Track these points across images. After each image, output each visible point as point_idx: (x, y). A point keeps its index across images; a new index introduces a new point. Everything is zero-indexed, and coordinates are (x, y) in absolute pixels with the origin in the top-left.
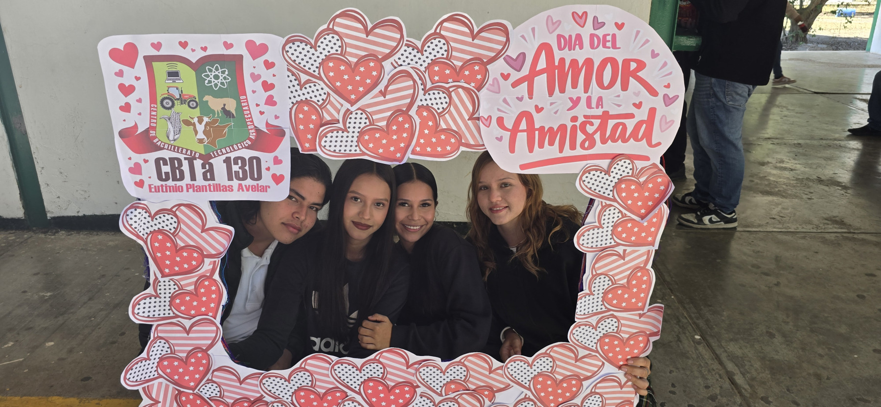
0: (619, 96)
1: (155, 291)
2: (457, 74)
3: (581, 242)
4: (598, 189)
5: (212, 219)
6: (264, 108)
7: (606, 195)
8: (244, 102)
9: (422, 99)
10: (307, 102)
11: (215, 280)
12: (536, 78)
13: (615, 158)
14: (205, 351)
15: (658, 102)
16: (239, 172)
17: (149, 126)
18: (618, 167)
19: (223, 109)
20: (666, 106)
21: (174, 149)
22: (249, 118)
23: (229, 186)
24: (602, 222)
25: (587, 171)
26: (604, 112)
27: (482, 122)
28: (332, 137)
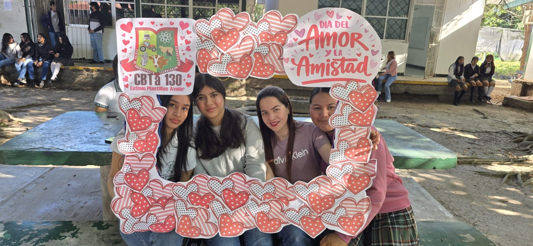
0: (350, 50)
1: (127, 139)
2: (273, 38)
4: (341, 95)
5: (157, 104)
6: (185, 51)
7: (344, 99)
9: (256, 49)
10: (204, 49)
11: (156, 134)
12: (310, 41)
13: (348, 80)
14: (147, 171)
15: (369, 54)
16: (171, 81)
17: (134, 59)
18: (351, 85)
19: (167, 52)
20: (373, 56)
21: (144, 70)
22: (178, 56)
23: (166, 88)
25: (335, 86)
26: (342, 58)
27: (284, 61)
28: (214, 66)
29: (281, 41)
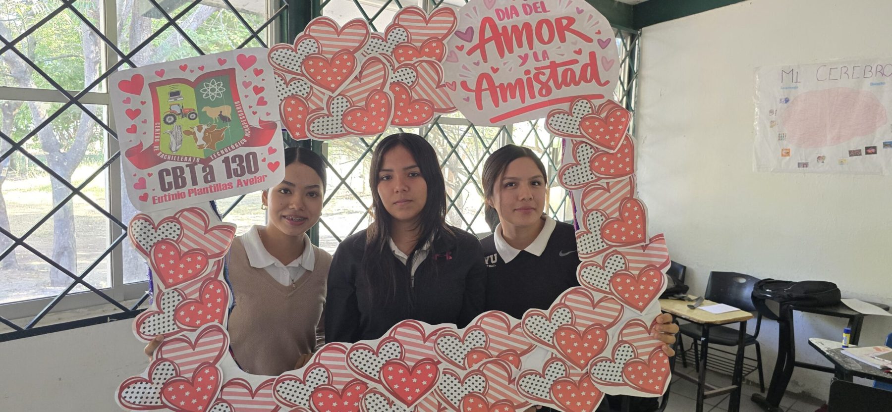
0: (560, 47)
1: (159, 307)
2: (419, 52)
3: (564, 181)
4: (565, 129)
6: (255, 108)
7: (574, 133)
8: (238, 106)
9: (392, 77)
10: (293, 97)
11: (220, 282)
14: (212, 365)
15: (595, 47)
16: (237, 169)
17: (153, 142)
18: (578, 108)
19: (220, 115)
20: (602, 49)
22: (244, 119)
23: (228, 184)
24: (579, 159)
25: (551, 115)
26: (551, 62)
27: (448, 87)
28: (318, 122)
29: (435, 55)
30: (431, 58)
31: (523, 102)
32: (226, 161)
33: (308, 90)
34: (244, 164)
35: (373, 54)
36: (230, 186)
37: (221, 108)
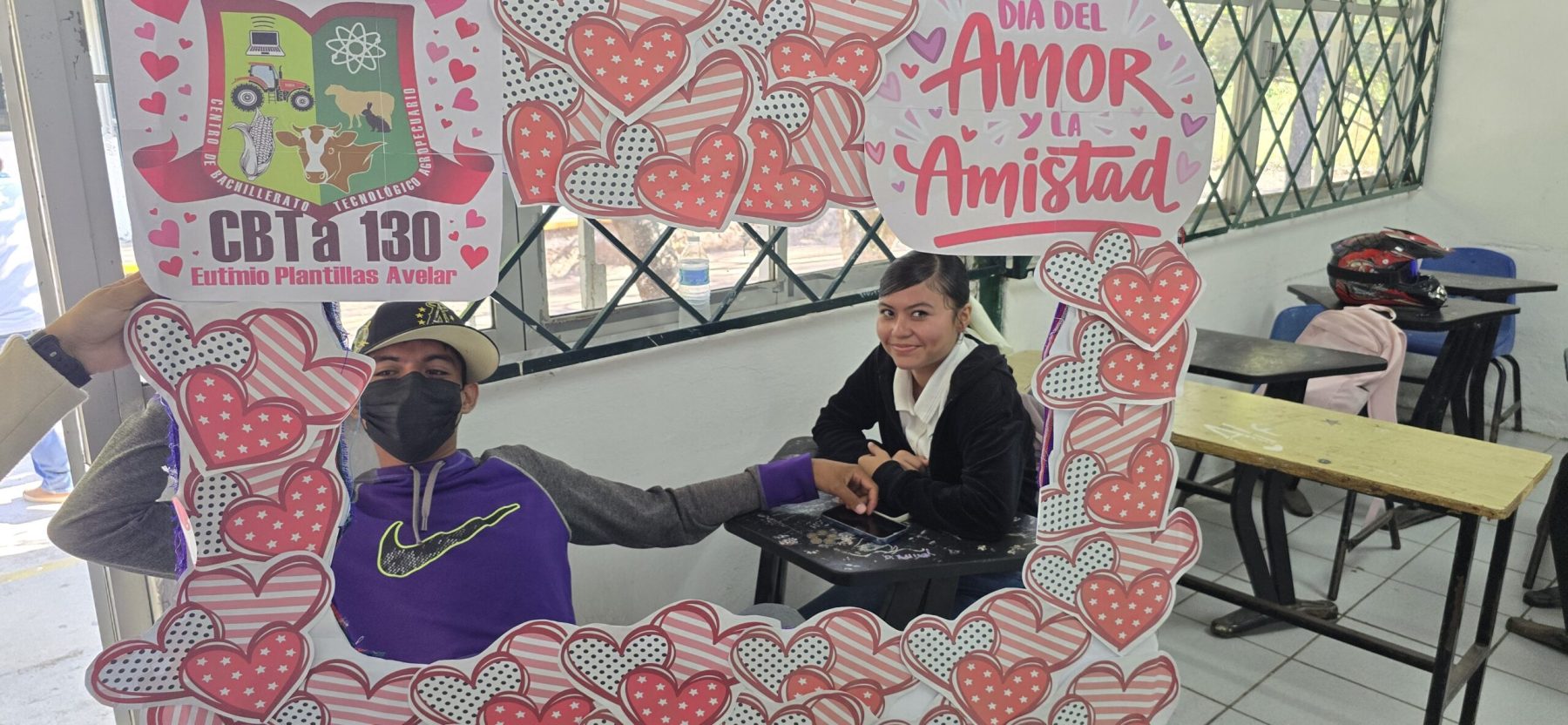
0: (1107, 114)
2: (824, 61)
3: (1045, 388)
4: (1074, 286)
6: (450, 113)
7: (1087, 298)
8: (411, 101)
9: (760, 106)
10: (539, 105)
11: (327, 473)
12: (963, 77)
13: (1101, 228)
14: (293, 630)
15: (1171, 128)
16: (391, 242)
17: (201, 144)
18: (1108, 246)
19: (367, 113)
20: (1187, 136)
21: (255, 193)
22: (420, 133)
23: (369, 272)
24: (1082, 349)
25: (1053, 252)
26: (1082, 143)
27: (869, 153)
28: (585, 174)
29: (856, 75)
30: (847, 80)
31: (1009, 213)
32: (369, 220)
33: (573, 96)
34: (409, 235)
35: (728, 44)
36: (372, 277)
37: (370, 96)
